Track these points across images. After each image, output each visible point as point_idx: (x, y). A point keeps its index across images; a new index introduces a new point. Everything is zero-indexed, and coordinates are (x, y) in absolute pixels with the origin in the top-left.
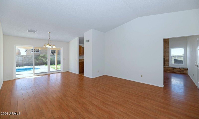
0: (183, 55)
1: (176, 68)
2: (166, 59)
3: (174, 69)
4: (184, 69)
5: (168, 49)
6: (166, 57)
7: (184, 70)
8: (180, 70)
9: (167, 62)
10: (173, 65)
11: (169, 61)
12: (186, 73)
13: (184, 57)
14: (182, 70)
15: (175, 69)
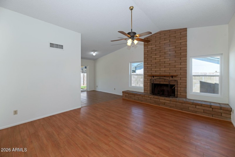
0: (219, 74)
1: (201, 105)
2: (181, 81)
3: (197, 107)
4: (221, 108)
5: (185, 58)
6: (181, 76)
7: (221, 111)
8: (211, 109)
9: (182, 89)
10: (196, 94)
11: (186, 87)
12: (228, 120)
13: (221, 77)
14: (217, 110)
15: (200, 107)
